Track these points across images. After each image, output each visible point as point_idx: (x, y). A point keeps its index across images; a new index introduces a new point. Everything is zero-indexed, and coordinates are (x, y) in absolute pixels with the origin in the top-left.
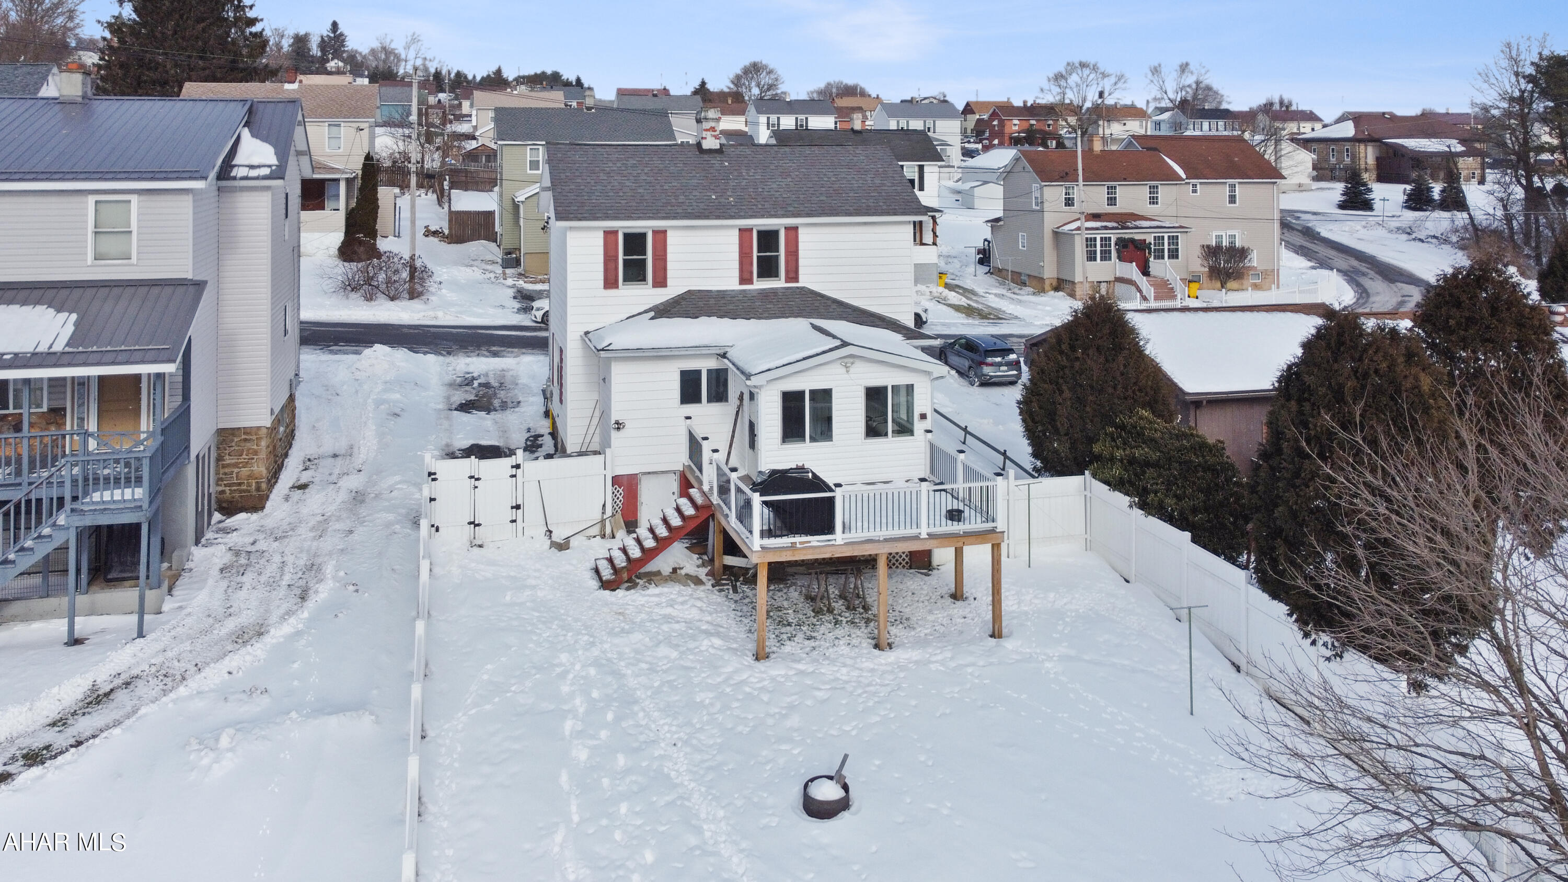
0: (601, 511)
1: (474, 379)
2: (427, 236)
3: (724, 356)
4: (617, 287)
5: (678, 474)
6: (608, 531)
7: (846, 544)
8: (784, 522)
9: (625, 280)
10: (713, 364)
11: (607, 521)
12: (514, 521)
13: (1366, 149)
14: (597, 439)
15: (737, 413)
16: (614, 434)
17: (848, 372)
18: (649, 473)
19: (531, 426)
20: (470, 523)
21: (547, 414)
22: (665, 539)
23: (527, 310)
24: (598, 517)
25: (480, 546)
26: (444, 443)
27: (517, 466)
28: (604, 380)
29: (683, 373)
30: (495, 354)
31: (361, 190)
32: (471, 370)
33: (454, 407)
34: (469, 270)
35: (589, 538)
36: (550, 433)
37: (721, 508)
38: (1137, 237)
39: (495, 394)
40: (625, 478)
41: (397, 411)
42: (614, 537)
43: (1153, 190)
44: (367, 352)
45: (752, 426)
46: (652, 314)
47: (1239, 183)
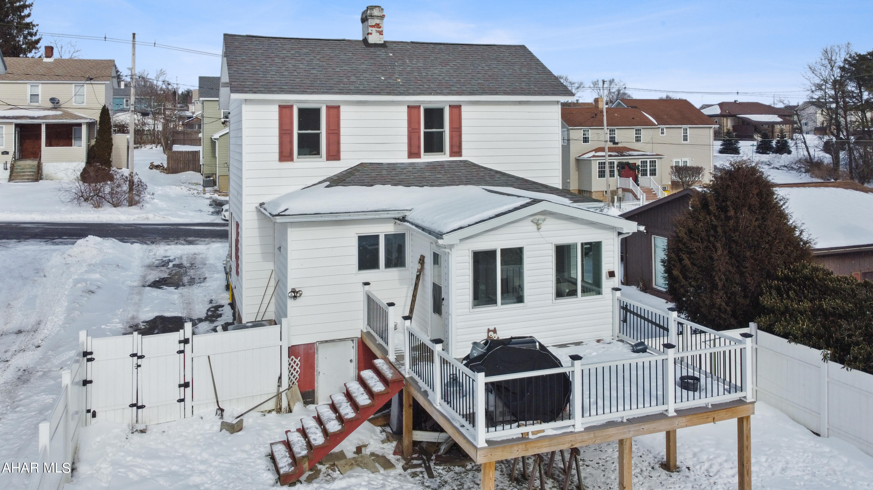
0: (276, 384)
1: (170, 261)
2: (151, 169)
3: (403, 219)
4: (292, 160)
5: (356, 341)
6: (284, 404)
7: (588, 429)
8: (506, 405)
9: (299, 154)
10: (390, 229)
11: (284, 395)
12: (181, 400)
13: (727, 121)
14: (272, 308)
15: (418, 277)
16: (290, 303)
17: (539, 229)
18: (327, 342)
19: (213, 298)
20: (132, 406)
21: (228, 287)
22: (351, 420)
23: (218, 213)
24: (273, 390)
25: (143, 431)
26: (130, 315)
27: (186, 341)
28: (280, 248)
29: (361, 239)
30: (190, 243)
31: (99, 132)
32: (168, 255)
33: (148, 283)
34: (178, 188)
35: (264, 413)
36: (229, 304)
37: (416, 383)
38: (631, 162)
39: (186, 272)
40: (302, 348)
41: (93, 288)
42: (290, 411)
43: (638, 131)
44: (81, 242)
45: (437, 291)
46: (328, 183)
47: (690, 128)
